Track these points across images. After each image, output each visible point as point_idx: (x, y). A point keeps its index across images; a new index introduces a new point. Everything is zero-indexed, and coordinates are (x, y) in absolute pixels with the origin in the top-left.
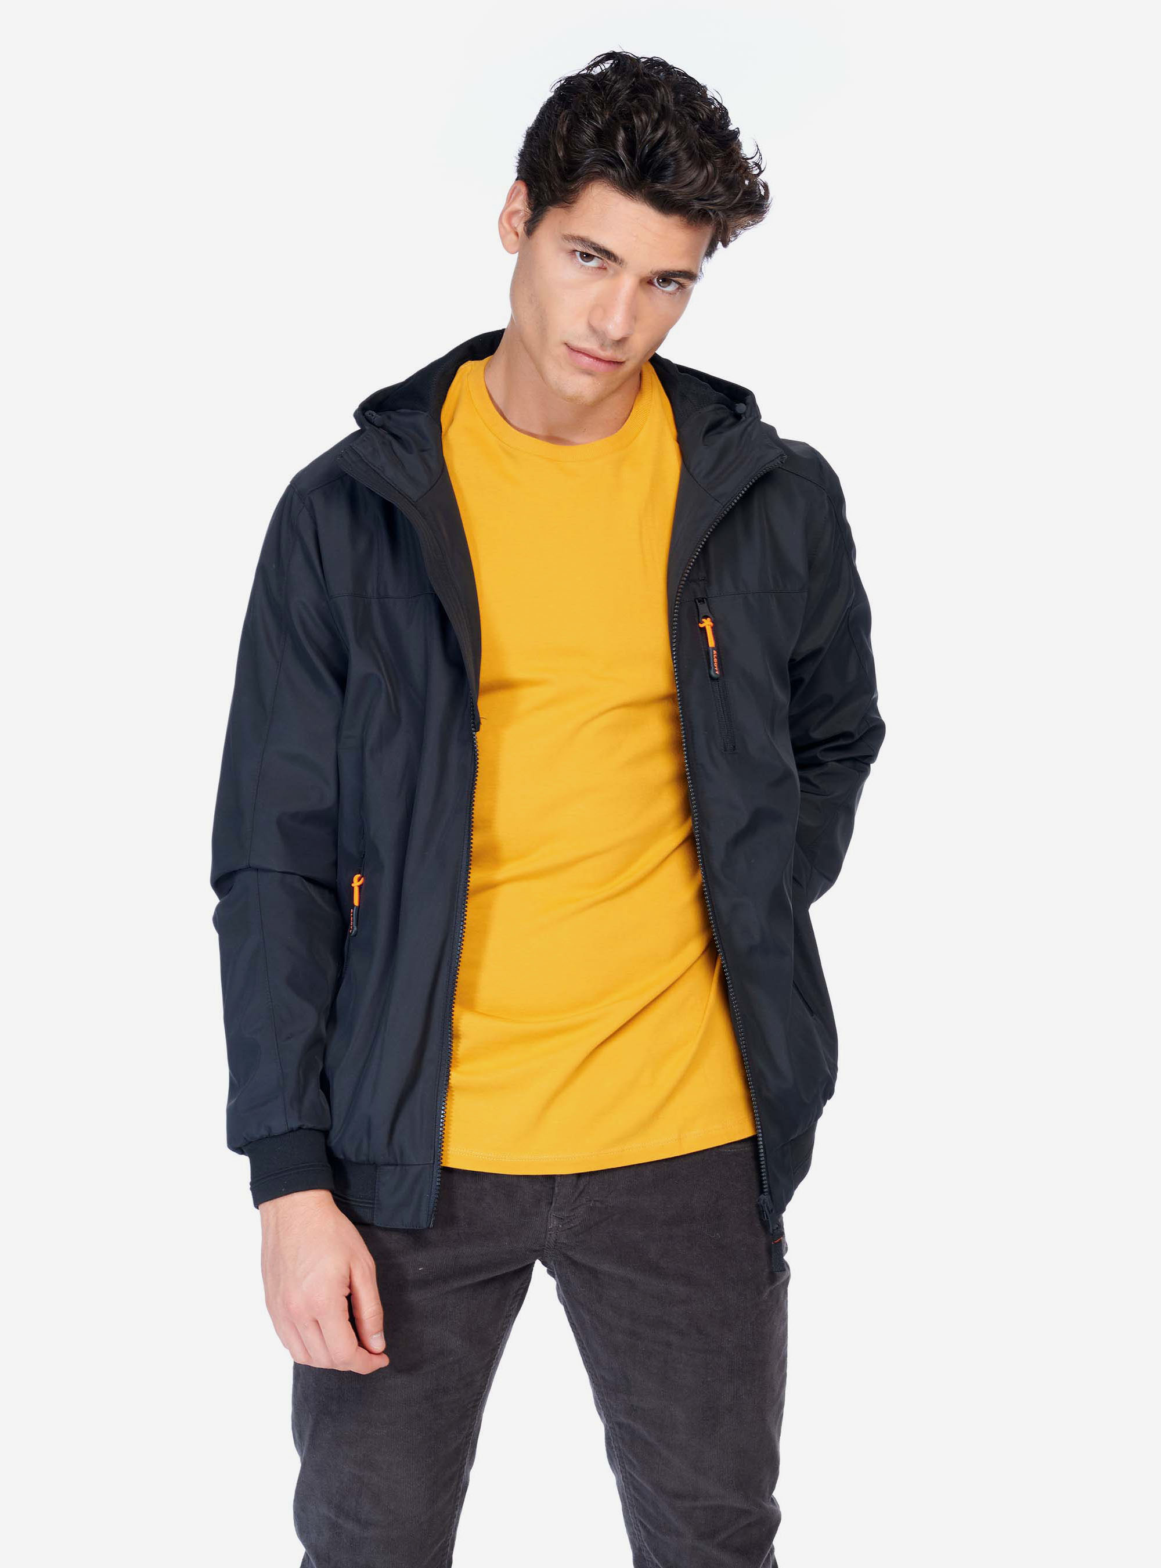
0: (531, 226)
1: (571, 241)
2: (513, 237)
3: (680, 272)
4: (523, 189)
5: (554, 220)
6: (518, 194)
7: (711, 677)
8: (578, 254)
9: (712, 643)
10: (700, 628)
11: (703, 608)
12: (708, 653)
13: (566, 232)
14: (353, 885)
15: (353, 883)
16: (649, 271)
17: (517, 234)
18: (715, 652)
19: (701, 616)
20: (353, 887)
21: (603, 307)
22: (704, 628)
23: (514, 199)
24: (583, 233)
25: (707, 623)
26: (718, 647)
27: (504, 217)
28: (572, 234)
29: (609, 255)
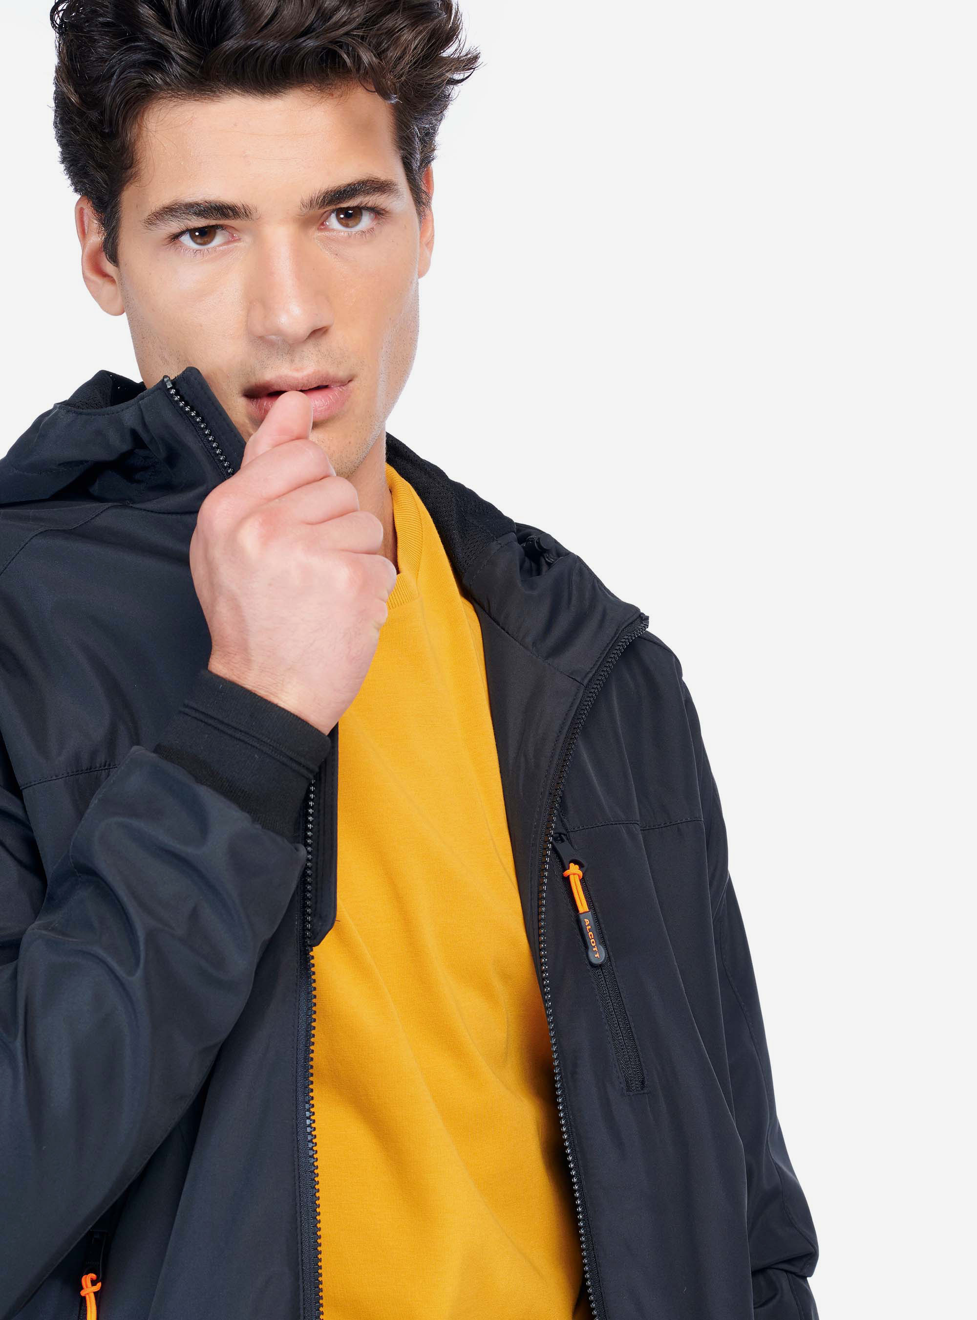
1: (158, 222)
7: (592, 965)
12: (578, 922)
14: (83, 1293)
15: (82, 1288)
17: (112, 280)
20: (85, 1298)
28: (153, 210)
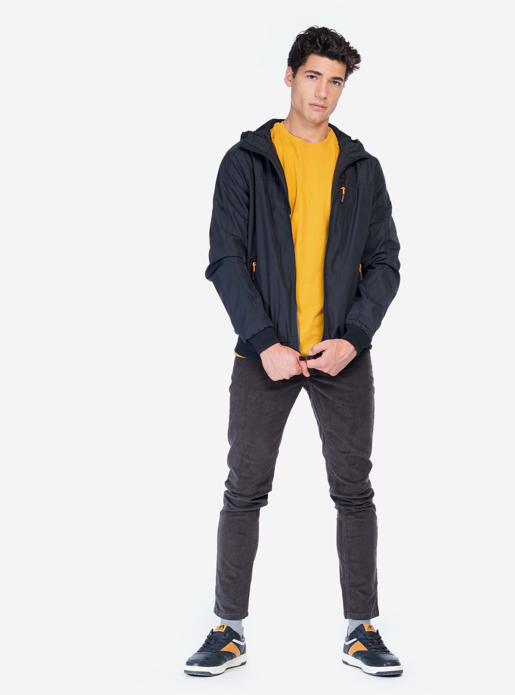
0: (294, 76)
1: (307, 74)
2: (289, 82)
3: (338, 78)
4: (290, 68)
5: (301, 69)
6: (290, 70)
8: (309, 77)
9: (344, 193)
10: (341, 190)
11: (343, 185)
13: (305, 71)
14: (253, 266)
16: (330, 77)
17: (290, 81)
18: (344, 195)
19: (342, 186)
21: (318, 90)
22: (342, 189)
23: (288, 72)
24: (310, 69)
25: (343, 189)
26: (345, 194)
27: (286, 78)
28: (307, 71)
29: (318, 73)
